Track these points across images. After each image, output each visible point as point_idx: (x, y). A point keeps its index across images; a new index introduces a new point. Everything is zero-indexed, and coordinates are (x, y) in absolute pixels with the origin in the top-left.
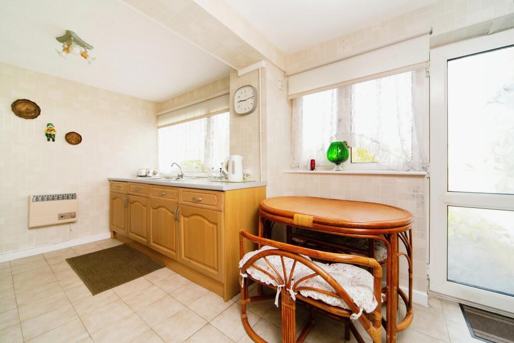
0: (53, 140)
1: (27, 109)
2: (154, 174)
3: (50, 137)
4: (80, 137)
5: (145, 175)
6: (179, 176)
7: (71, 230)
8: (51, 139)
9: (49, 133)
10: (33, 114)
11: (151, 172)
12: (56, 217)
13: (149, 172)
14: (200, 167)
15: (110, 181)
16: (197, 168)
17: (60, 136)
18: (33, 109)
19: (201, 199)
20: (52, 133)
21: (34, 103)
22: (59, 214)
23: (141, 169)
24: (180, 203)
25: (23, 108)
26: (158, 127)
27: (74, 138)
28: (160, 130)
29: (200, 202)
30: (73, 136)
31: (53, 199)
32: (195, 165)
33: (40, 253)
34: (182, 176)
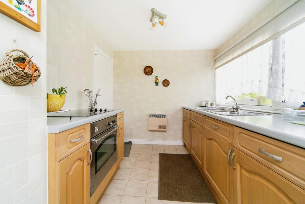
0: (158, 85)
1: (149, 70)
2: (212, 105)
3: (157, 83)
4: (169, 82)
5: (205, 105)
6: (233, 108)
7: (164, 135)
8: (157, 85)
9: (156, 81)
10: (151, 73)
11: (209, 103)
12: (158, 127)
13: (207, 104)
14: (256, 99)
15: (183, 108)
16: (251, 100)
17: (160, 83)
18: (150, 70)
19: (280, 158)
20: (157, 81)
21: (151, 67)
22: (159, 126)
23: (202, 101)
24: (235, 145)
25: (147, 70)
26: (216, 69)
27: (166, 83)
28: (217, 70)
29: (278, 164)
30: (166, 82)
31: (157, 117)
32: (249, 98)
33: (152, 144)
34: (237, 109)
